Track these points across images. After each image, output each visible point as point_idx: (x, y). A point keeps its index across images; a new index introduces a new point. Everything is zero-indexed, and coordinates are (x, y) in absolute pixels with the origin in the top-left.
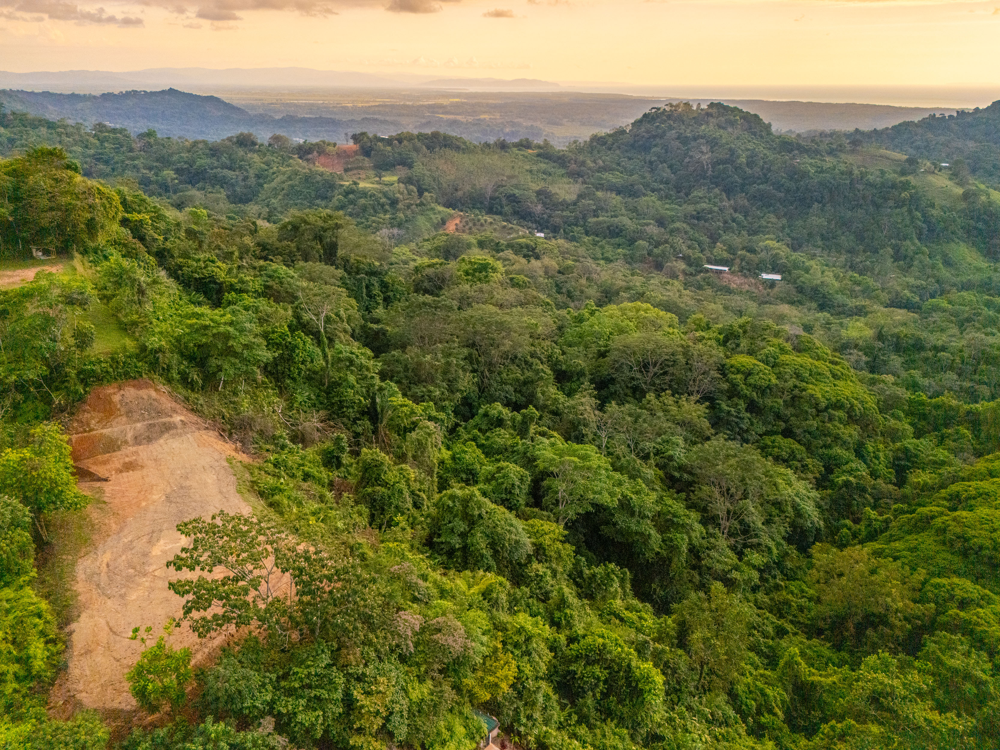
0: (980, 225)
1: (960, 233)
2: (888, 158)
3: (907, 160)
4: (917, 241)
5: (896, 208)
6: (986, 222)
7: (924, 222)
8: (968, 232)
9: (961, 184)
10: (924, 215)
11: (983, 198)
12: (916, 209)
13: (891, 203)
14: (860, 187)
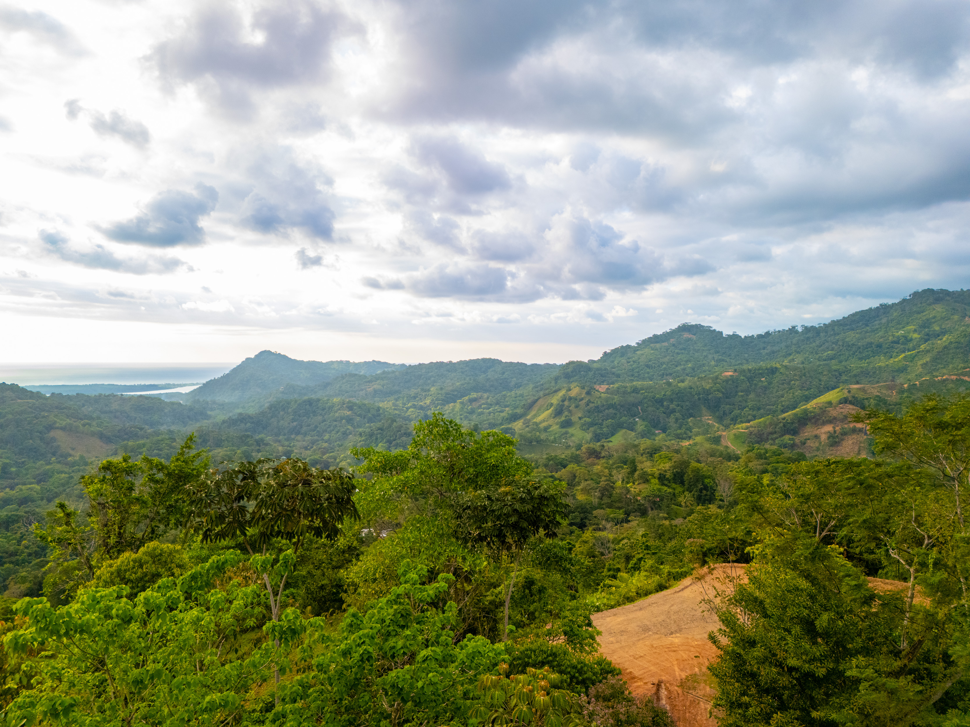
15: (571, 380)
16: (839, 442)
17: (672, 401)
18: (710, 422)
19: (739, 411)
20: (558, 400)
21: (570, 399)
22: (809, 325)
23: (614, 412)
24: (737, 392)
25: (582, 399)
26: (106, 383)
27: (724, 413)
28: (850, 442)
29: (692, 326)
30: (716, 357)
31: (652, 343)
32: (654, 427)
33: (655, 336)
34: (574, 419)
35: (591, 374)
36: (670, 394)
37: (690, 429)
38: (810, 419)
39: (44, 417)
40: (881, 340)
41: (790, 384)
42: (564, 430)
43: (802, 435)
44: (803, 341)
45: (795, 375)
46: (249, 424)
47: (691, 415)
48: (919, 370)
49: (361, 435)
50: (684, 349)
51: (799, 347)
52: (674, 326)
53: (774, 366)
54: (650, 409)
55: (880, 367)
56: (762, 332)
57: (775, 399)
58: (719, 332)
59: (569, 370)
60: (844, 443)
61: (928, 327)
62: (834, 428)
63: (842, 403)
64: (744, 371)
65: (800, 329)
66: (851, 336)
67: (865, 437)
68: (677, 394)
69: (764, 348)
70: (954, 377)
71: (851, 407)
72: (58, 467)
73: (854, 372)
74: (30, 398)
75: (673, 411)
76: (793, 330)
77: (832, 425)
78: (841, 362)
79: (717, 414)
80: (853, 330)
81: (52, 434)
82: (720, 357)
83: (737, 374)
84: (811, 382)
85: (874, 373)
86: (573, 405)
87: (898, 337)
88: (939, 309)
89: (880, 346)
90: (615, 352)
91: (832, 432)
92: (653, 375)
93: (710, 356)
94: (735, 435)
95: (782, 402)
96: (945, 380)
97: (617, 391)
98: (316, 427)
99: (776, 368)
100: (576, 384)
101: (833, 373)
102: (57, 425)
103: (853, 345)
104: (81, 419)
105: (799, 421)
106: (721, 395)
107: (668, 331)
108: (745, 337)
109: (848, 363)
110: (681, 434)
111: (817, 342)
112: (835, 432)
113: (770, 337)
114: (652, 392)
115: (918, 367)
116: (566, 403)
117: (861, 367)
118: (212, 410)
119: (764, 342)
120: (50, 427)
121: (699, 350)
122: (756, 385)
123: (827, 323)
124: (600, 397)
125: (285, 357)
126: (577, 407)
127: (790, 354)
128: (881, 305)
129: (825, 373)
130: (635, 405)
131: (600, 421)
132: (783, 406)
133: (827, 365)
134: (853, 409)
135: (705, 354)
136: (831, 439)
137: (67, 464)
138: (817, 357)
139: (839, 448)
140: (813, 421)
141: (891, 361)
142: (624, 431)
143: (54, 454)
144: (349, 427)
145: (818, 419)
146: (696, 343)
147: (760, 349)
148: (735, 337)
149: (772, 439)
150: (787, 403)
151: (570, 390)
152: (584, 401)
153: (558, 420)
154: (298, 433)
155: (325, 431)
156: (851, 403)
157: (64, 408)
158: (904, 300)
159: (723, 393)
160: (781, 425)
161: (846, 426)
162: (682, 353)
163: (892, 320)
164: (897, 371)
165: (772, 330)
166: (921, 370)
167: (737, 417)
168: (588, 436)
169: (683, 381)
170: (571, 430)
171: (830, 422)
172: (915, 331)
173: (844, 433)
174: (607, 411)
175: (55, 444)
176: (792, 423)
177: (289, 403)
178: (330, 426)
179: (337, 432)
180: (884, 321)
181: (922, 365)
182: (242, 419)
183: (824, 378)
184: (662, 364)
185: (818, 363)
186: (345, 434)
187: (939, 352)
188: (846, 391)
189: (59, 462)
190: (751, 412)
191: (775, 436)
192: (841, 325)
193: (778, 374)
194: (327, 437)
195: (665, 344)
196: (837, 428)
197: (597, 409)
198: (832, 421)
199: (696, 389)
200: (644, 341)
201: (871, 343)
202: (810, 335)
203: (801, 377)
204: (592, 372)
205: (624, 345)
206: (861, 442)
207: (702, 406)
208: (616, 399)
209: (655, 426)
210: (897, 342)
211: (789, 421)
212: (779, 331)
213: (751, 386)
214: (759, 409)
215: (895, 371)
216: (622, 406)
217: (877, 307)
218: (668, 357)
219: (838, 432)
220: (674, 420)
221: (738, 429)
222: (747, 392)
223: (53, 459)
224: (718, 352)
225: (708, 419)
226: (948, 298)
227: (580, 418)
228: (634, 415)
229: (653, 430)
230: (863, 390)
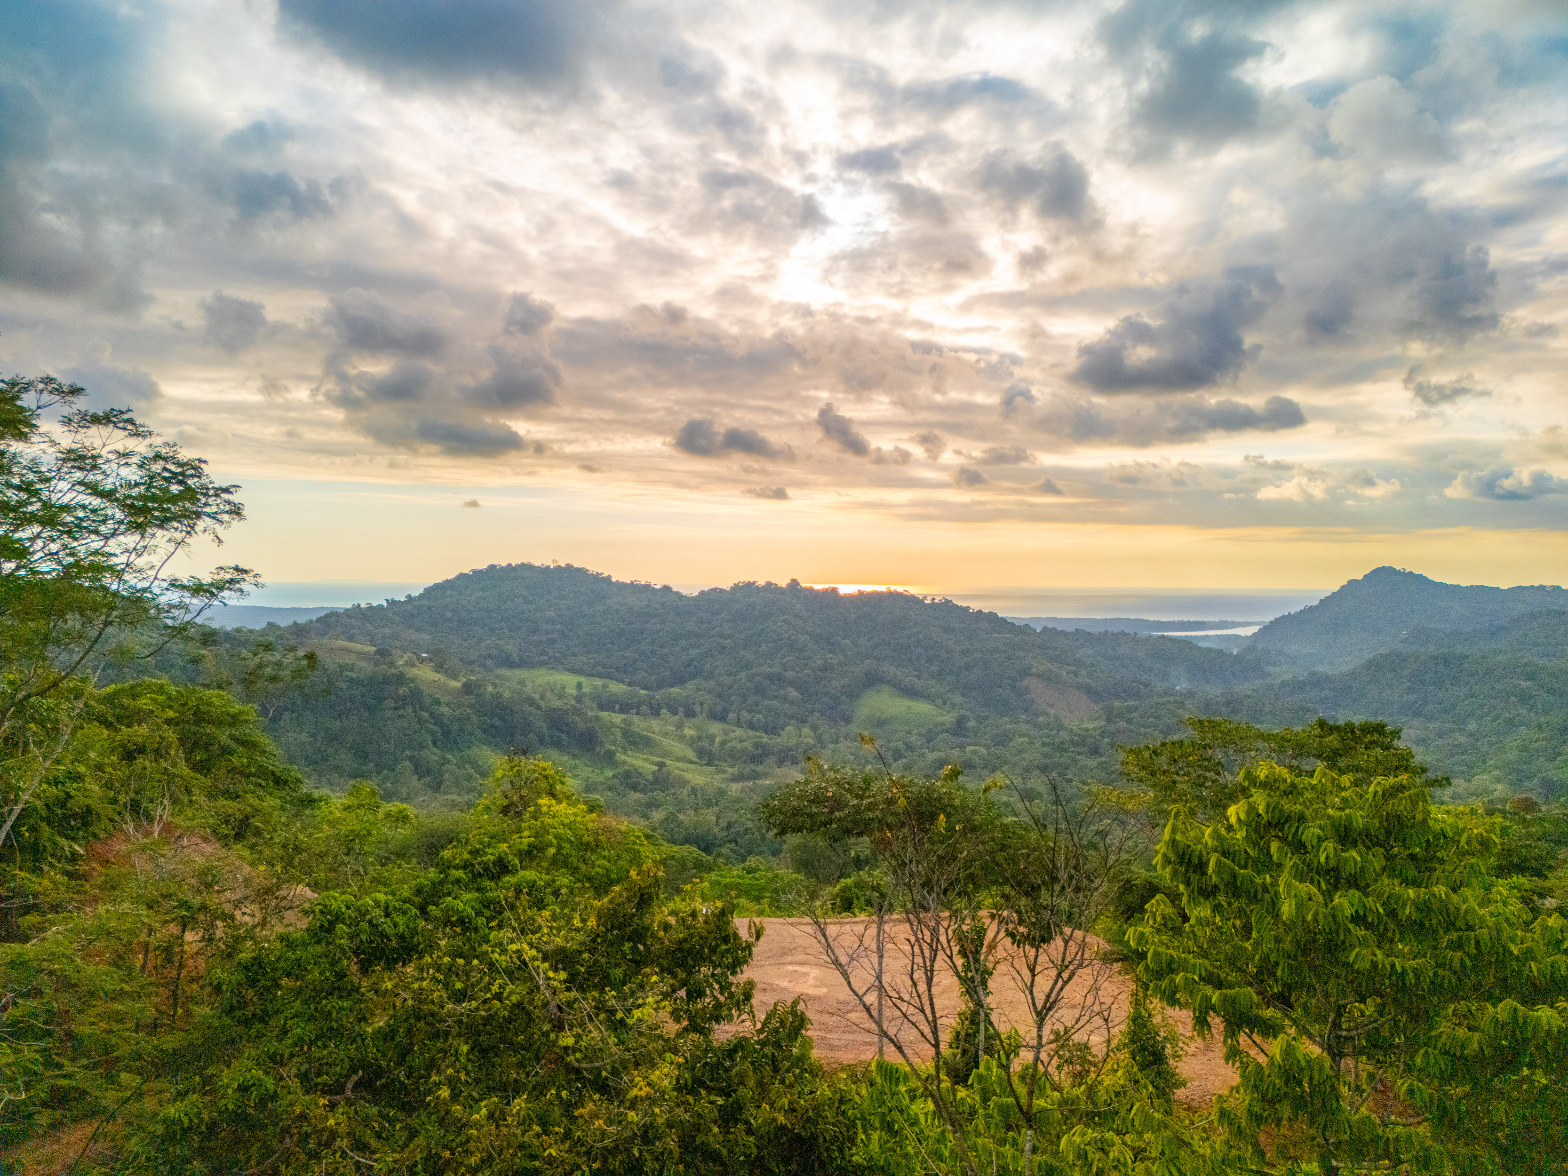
0: (497, 722)
1: (479, 732)
2: (350, 651)
3: (377, 652)
4: (435, 750)
5: (396, 708)
6: (502, 719)
7: (435, 724)
8: (485, 731)
9: (455, 677)
10: (431, 715)
11: (490, 689)
12: (422, 709)
13: (390, 703)
14: (344, 686)
26: (1133, 617)
39: (1018, 658)
46: (1326, 692)
49: (1540, 726)
72: (1024, 727)
74: (1010, 632)
81: (1025, 683)
98: (1454, 706)
102: (1034, 670)
104: (1069, 665)
118: (1275, 664)
120: (1025, 673)
125: (1421, 579)
137: (1036, 726)
143: (1026, 710)
144: (1523, 711)
154: (1416, 714)
155: (1471, 715)
157: (1048, 648)
175: (1028, 697)
177: (1405, 660)
178: (1482, 706)
179: (1495, 719)
182: (1317, 681)
186: (1511, 724)
189: (1027, 722)
194: (1472, 726)
223: (1023, 717)
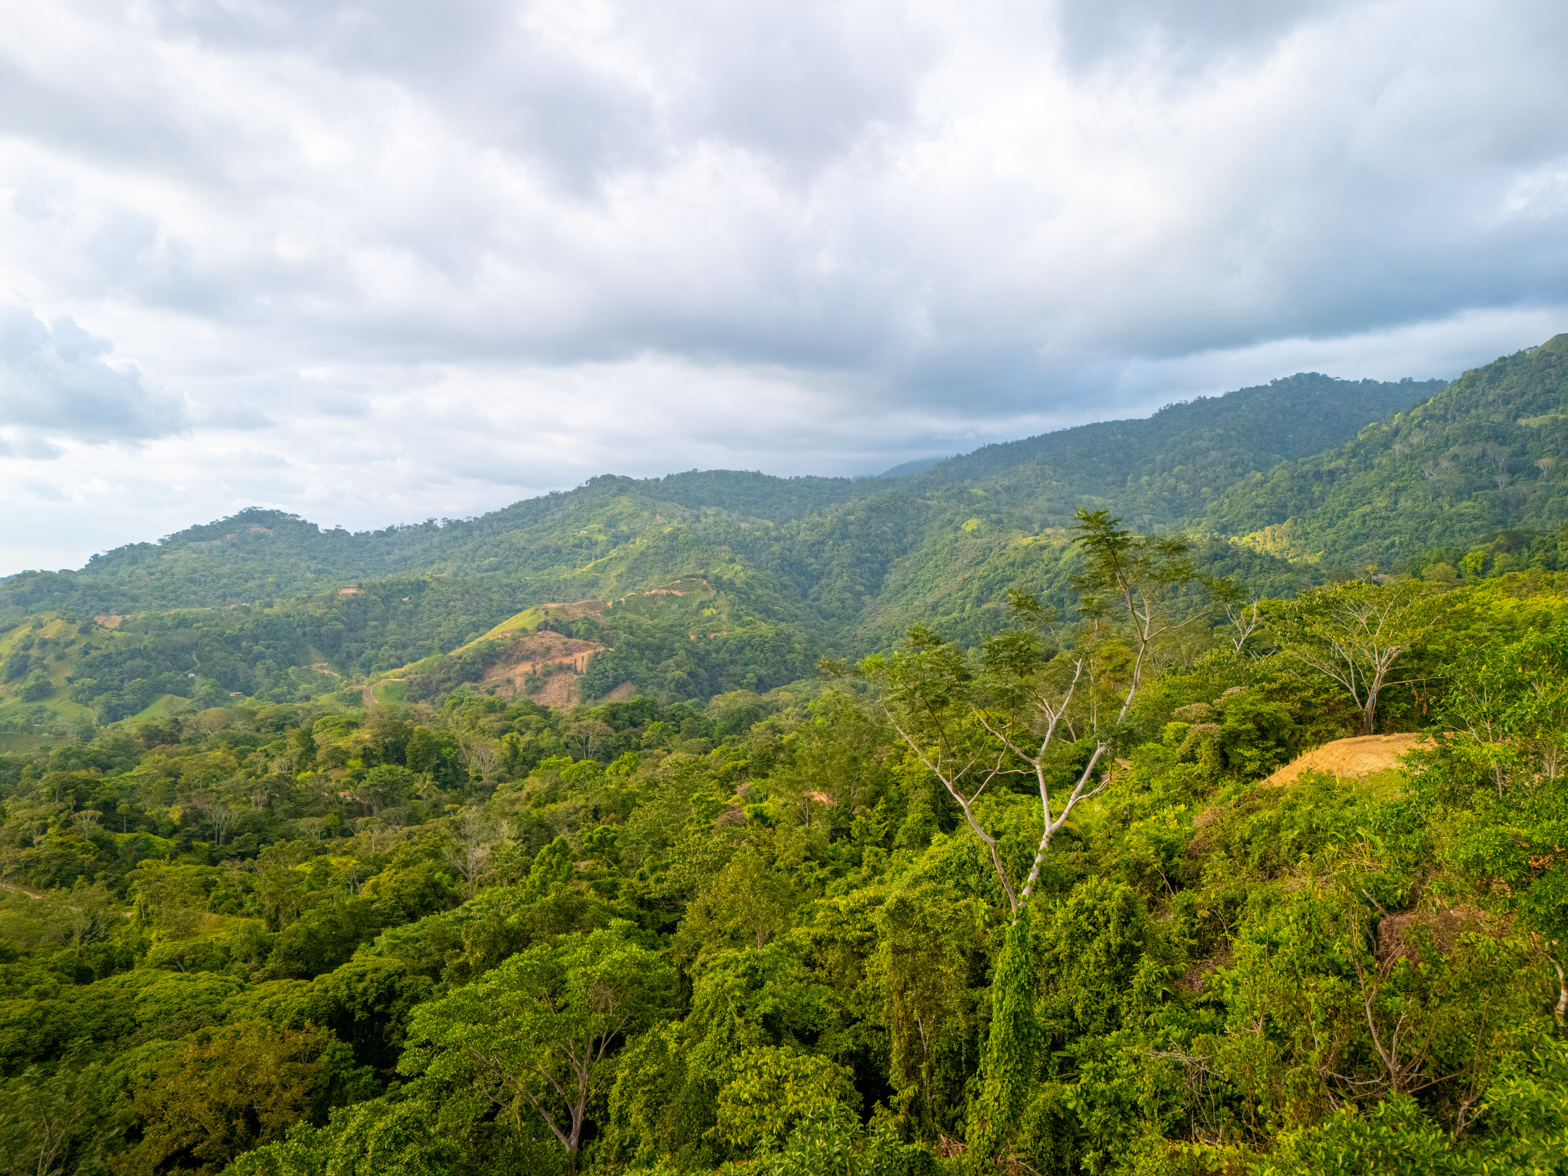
15: (32, 608)
16: (542, 687)
17: (255, 639)
18: (327, 672)
19: (373, 652)
20: (13, 647)
21: (44, 643)
22: (454, 518)
23: (146, 663)
24: (366, 621)
25: (72, 642)
27: (349, 657)
28: (556, 686)
29: (265, 513)
30: (313, 565)
31: (191, 540)
32: (226, 687)
33: (197, 529)
34: (57, 680)
35: (76, 595)
36: (251, 626)
37: (293, 686)
38: (498, 656)
40: (560, 542)
41: (446, 606)
42: (35, 705)
43: (488, 680)
44: (448, 542)
45: (455, 592)
47: (292, 663)
48: (613, 583)
50: (254, 552)
51: (444, 551)
52: (232, 513)
53: (421, 578)
54: (218, 654)
55: (565, 580)
56: (383, 527)
57: (427, 630)
58: (312, 525)
59: (26, 589)
60: (549, 688)
61: (614, 527)
62: (533, 666)
63: (540, 630)
64: (375, 586)
65: (440, 524)
66: (519, 537)
67: (576, 677)
68: (265, 627)
69: (389, 553)
70: (664, 592)
71: (554, 634)
73: (533, 588)
75: (260, 657)
76: (429, 525)
77: (531, 663)
78: (508, 573)
79: (336, 658)
80: (518, 527)
82: (320, 566)
83: (363, 592)
84: (478, 603)
85: (559, 588)
86: (52, 655)
87: (581, 539)
88: (624, 504)
89: (558, 551)
90: (117, 555)
91: (531, 673)
92: (205, 597)
93: (303, 565)
94: (386, 688)
95: (439, 634)
96: (654, 596)
97: (146, 627)
99: (425, 582)
100: (55, 613)
101: (506, 589)
103: (524, 548)
105: (483, 660)
106: (341, 626)
107: (221, 520)
108: (356, 534)
109: (519, 575)
110: (282, 694)
111: (470, 545)
112: (535, 672)
113: (396, 536)
114: (217, 625)
115: (611, 579)
116: (34, 652)
117: (542, 581)
119: (387, 544)
121: (281, 554)
122: (395, 608)
123: (480, 517)
124: (112, 638)
126: (59, 658)
127: (432, 563)
128: (551, 493)
129: (495, 589)
130: (185, 649)
131: (116, 682)
132: (442, 640)
133: (492, 577)
134: (557, 638)
135: (293, 560)
136: (531, 683)
138: (475, 565)
139: (542, 695)
140: (504, 657)
141: (578, 571)
142: (167, 697)
145: (510, 656)
146: (274, 543)
147: (382, 554)
148: (338, 533)
149: (445, 690)
150: (448, 636)
151: (41, 626)
152: (76, 647)
153: (17, 686)
156: (553, 629)
158: (580, 489)
159: (343, 622)
160: (458, 667)
161: (549, 662)
162: (251, 558)
163: (569, 516)
164: (587, 585)
165: (397, 525)
166: (615, 583)
167: (371, 660)
168: (93, 713)
169: (270, 605)
170: (50, 704)
171: (527, 658)
172: (600, 531)
173: (548, 674)
174: (129, 663)
176: (473, 663)
180: (558, 516)
181: (616, 577)
183: (496, 597)
184: (219, 577)
185: (479, 575)
187: (635, 560)
188: (542, 613)
190: (393, 652)
191: (449, 684)
192: (500, 520)
193: (427, 591)
195: (217, 543)
196: (538, 667)
197: (108, 660)
198: (528, 657)
199: (297, 618)
200: (175, 537)
201: (547, 547)
202: (457, 533)
203: (463, 595)
204: (80, 592)
205: (136, 543)
206: (570, 685)
207: (310, 647)
208: (148, 640)
209: (230, 684)
210: (580, 546)
211: (469, 660)
212: (409, 527)
213: (388, 611)
214: (404, 647)
215: (584, 586)
216: (161, 652)
217: (547, 497)
218: (228, 566)
219: (538, 673)
220: (263, 672)
221: (387, 677)
222: (383, 620)
224: (315, 558)
225: (322, 667)
226: (633, 488)
227: (70, 680)
228: (187, 668)
229: (226, 691)
230: (563, 610)
